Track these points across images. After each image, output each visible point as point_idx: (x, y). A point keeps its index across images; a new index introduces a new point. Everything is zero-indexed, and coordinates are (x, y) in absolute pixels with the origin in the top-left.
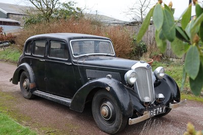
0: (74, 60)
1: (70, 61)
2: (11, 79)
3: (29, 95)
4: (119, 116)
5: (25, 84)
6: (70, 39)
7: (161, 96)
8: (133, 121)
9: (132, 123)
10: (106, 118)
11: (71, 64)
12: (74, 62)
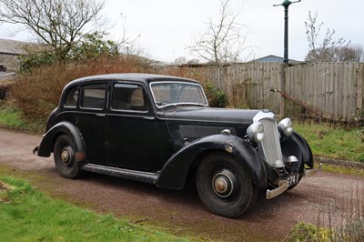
0: (159, 113)
1: (151, 113)
2: (36, 149)
3: (72, 173)
4: (246, 189)
5: (65, 154)
6: (149, 81)
7: (293, 159)
8: (271, 193)
9: (272, 197)
10: (223, 194)
11: (153, 118)
12: (159, 116)
